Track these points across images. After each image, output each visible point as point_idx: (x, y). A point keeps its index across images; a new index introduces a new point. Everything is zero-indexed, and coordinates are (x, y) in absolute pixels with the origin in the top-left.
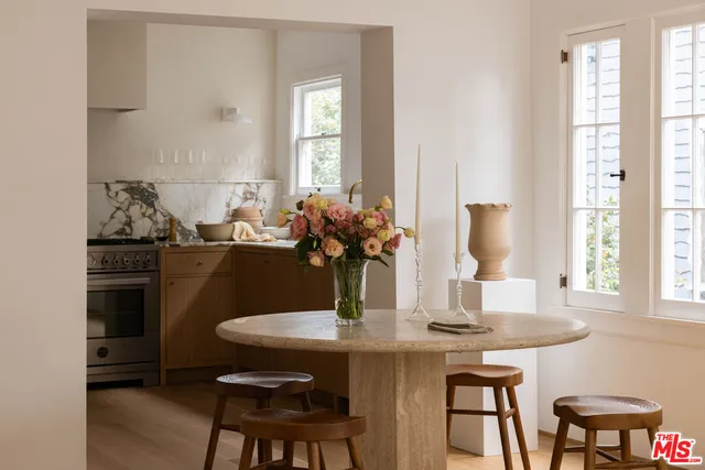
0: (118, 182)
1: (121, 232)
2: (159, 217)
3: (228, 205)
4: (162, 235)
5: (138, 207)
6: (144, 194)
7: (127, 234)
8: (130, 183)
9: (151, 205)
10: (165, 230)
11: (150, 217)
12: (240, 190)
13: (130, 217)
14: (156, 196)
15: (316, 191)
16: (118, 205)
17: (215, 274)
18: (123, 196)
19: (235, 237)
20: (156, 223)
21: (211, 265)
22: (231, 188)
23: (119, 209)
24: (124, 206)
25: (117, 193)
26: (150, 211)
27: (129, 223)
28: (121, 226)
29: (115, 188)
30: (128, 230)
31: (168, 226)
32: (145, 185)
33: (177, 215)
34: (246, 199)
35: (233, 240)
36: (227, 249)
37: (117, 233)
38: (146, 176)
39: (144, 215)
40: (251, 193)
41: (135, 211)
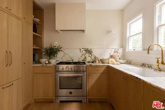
0: (82, 48)
1: (84, 60)
2: (93, 57)
3: (110, 54)
4: (93, 61)
5: (88, 54)
6: (89, 51)
7: (85, 61)
8: (86, 49)
9: (91, 54)
10: (94, 60)
11: (90, 57)
12: (113, 50)
13: (86, 57)
14: (92, 52)
15: (133, 50)
16: (83, 54)
17: (102, 73)
18: (84, 52)
19: (110, 63)
20: (92, 58)
21: (101, 70)
22: (111, 50)
23: (83, 55)
24: (84, 54)
25: (82, 51)
26: (91, 55)
27: (85, 58)
28: (83, 59)
29: (82, 50)
30: (85, 60)
32: (89, 49)
33: (97, 56)
34: (115, 53)
35: (109, 63)
36: (106, 66)
37: (82, 60)
38: (89, 47)
39: (89, 56)
40: (116, 51)
41: (87, 55)
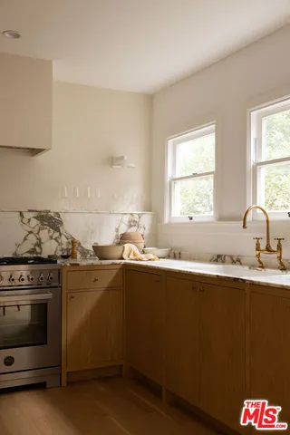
0: (30, 211)
1: (33, 251)
2: (64, 240)
3: (117, 230)
4: (65, 254)
5: (46, 231)
6: (51, 221)
7: (37, 253)
8: (40, 212)
9: (57, 230)
10: (68, 250)
11: (55, 239)
12: (126, 219)
13: (40, 240)
14: (61, 223)
16: (30, 230)
17: (109, 289)
18: (34, 222)
19: (125, 256)
20: (60, 244)
21: (106, 280)
22: (120, 217)
23: (30, 232)
24: (36, 231)
25: (29, 220)
26: (57, 234)
27: (39, 244)
28: (32, 247)
29: (28, 215)
30: (38, 250)
31: (70, 247)
32: (52, 214)
33: (78, 238)
34: (131, 226)
35: (123, 259)
36: (119, 267)
37: (28, 252)
38: (53, 207)
39: (51, 238)
40: (134, 221)
41: (44, 234)
